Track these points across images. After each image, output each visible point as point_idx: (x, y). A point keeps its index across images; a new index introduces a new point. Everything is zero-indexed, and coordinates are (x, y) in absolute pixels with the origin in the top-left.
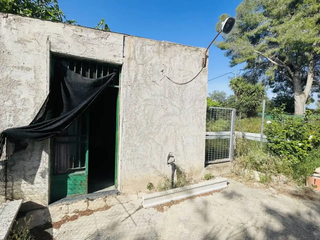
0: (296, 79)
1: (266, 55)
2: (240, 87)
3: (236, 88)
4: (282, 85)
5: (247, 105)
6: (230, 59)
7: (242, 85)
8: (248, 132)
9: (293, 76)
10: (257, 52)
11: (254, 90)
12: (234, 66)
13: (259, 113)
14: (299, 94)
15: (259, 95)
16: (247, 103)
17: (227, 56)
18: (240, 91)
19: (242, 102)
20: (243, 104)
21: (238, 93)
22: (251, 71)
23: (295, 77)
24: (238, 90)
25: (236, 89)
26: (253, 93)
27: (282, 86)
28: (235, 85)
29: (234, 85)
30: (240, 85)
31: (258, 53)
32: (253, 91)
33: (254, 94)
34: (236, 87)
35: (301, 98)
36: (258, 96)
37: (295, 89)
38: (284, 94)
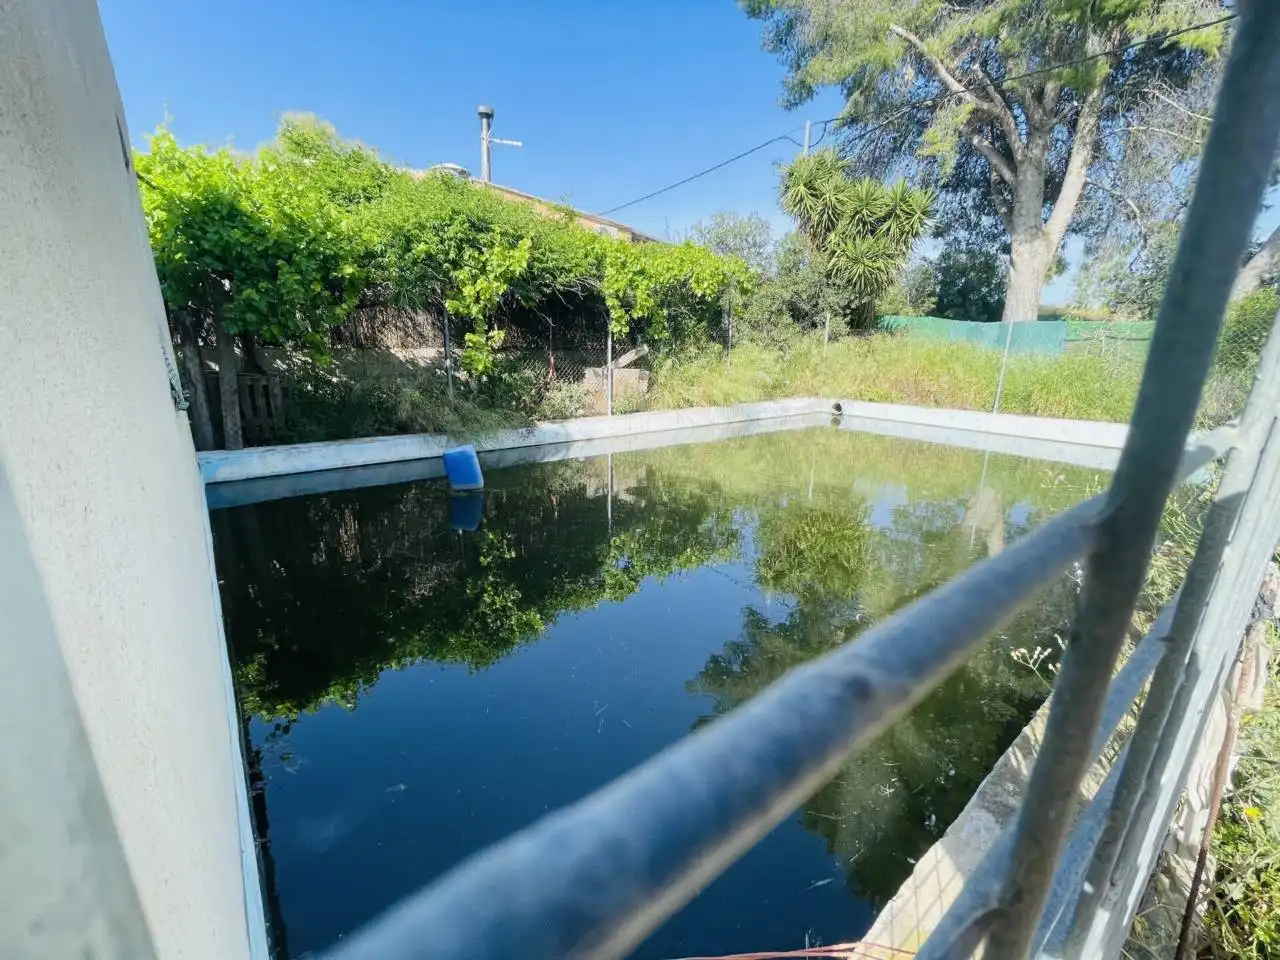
0: (1029, 173)
1: (936, 48)
2: (828, 195)
3: (809, 201)
4: (965, 205)
5: (852, 279)
6: (787, 68)
7: (836, 187)
8: (856, 399)
9: (1019, 158)
10: (900, 30)
11: (888, 209)
12: (799, 107)
13: (887, 318)
14: (1029, 238)
15: (908, 233)
16: (855, 268)
17: (774, 50)
18: (826, 216)
19: (834, 265)
20: (837, 273)
21: (818, 225)
22: (864, 135)
23: (1026, 164)
24: (819, 209)
25: (811, 208)
26: (884, 219)
27: (963, 208)
28: (809, 186)
29: (802, 188)
30: (827, 188)
31: (906, 39)
32: (882, 214)
33: (885, 226)
34: (812, 195)
35: (1034, 255)
36: (901, 235)
37: (1021, 215)
38: (968, 244)
